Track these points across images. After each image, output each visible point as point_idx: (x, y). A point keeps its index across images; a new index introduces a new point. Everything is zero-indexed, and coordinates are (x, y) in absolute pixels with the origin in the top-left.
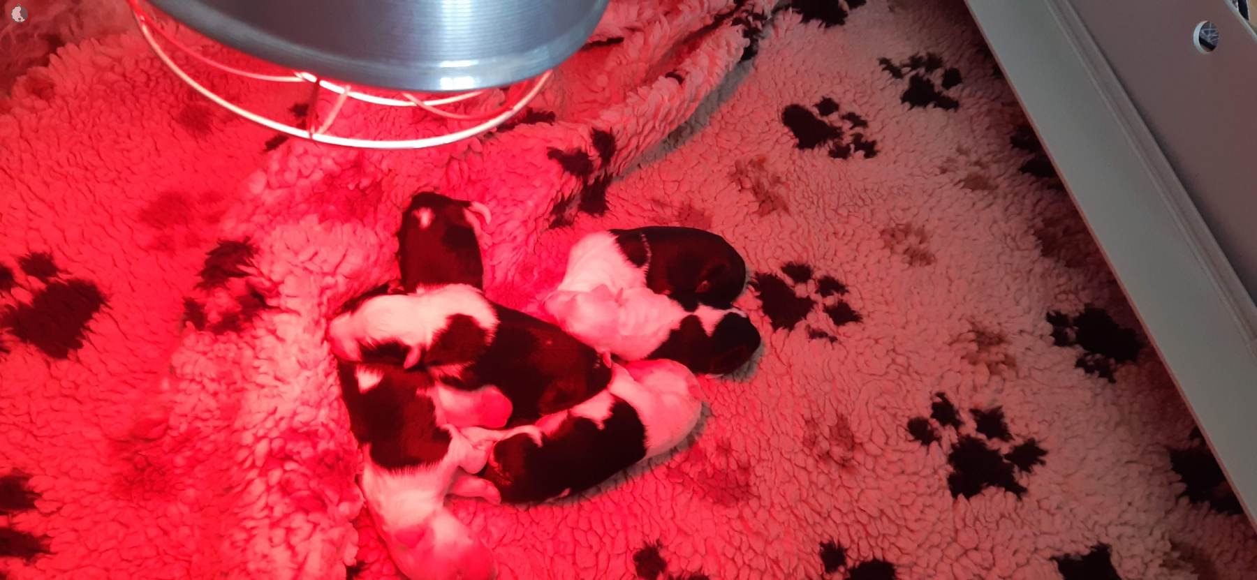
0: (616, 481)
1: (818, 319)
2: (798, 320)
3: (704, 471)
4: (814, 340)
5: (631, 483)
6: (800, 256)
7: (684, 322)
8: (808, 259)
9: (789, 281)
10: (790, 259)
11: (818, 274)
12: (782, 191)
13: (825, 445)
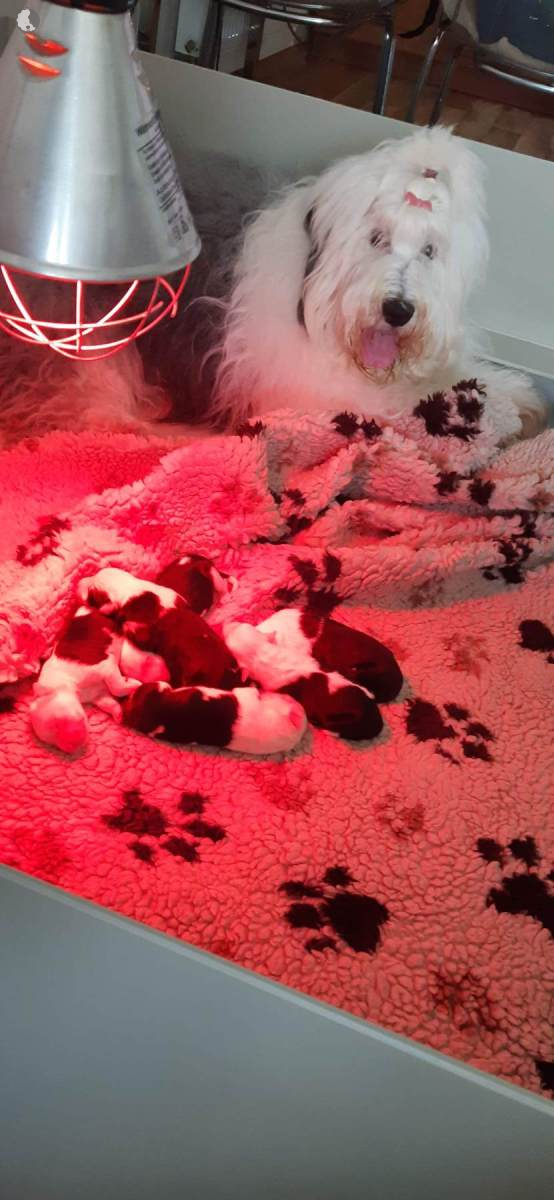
0: (208, 753)
1: (452, 746)
2: (433, 737)
3: (279, 781)
4: (436, 755)
5: (217, 758)
6: (466, 705)
7: (314, 675)
8: (471, 707)
9: (444, 713)
10: (456, 701)
11: (473, 720)
12: (483, 662)
13: (390, 814)
